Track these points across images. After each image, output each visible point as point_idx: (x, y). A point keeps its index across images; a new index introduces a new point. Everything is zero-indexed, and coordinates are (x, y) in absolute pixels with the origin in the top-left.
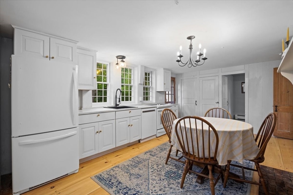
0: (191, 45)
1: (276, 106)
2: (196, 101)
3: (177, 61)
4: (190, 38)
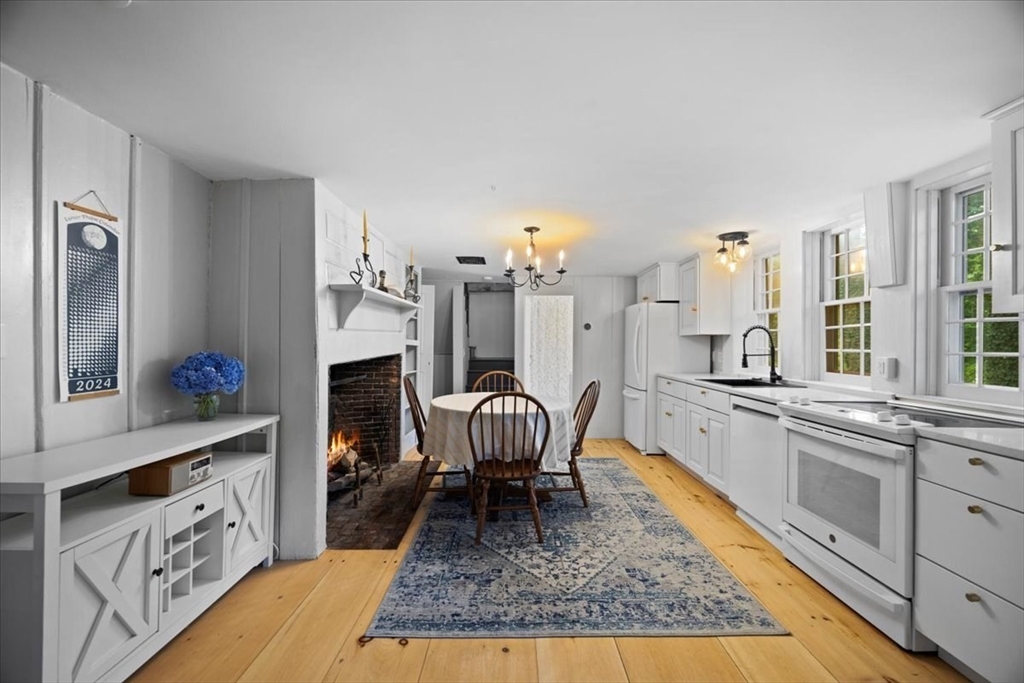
0: (533, 245)
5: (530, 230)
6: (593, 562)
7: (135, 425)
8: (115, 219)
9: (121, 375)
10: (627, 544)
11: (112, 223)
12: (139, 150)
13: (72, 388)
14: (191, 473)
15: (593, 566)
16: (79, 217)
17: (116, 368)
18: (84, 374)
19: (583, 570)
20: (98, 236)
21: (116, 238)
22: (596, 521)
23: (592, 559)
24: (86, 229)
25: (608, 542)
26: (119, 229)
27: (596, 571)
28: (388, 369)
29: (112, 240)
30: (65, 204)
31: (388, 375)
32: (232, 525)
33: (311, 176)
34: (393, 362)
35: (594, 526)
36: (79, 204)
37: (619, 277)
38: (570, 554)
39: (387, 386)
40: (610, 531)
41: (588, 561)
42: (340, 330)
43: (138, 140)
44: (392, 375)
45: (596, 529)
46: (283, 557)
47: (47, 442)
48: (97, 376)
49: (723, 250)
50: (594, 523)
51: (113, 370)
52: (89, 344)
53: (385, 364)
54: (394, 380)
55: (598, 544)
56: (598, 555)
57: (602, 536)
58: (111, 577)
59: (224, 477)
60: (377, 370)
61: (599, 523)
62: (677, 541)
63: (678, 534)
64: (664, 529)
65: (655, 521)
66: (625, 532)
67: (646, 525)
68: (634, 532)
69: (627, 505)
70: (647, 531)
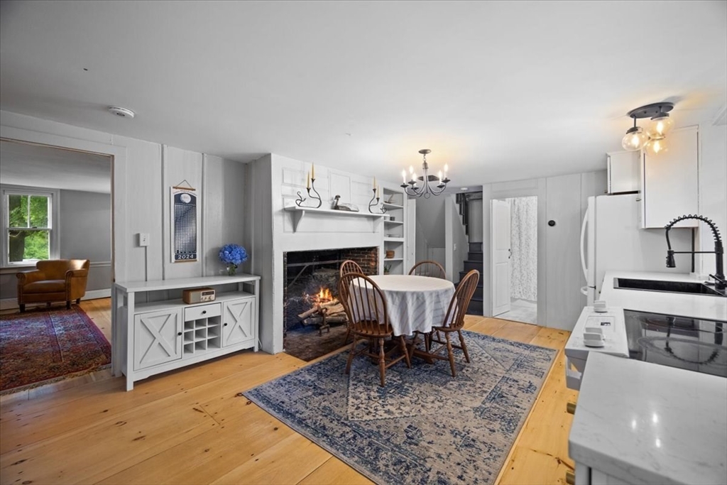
0: (425, 164)
5: (424, 152)
6: (395, 411)
7: (204, 274)
8: (194, 190)
9: (198, 253)
11: (193, 192)
12: (205, 158)
13: (177, 257)
14: (202, 297)
16: (179, 191)
17: (196, 250)
18: (181, 253)
20: (187, 198)
21: (195, 198)
24: (182, 196)
26: (197, 194)
28: (370, 257)
29: (193, 199)
30: (174, 188)
31: (369, 260)
32: (226, 325)
33: (269, 152)
34: (372, 252)
36: (179, 186)
37: (589, 172)
38: (389, 400)
39: (369, 267)
41: (393, 409)
42: (296, 233)
43: (205, 155)
44: (371, 260)
46: (263, 349)
47: (166, 277)
48: (187, 254)
49: (634, 130)
50: (441, 389)
51: (195, 251)
52: (184, 240)
53: (367, 253)
54: (373, 264)
58: (158, 330)
59: (222, 301)
60: (364, 257)
62: (491, 427)
63: (503, 423)
64: (495, 415)
65: (498, 406)
66: (454, 403)
67: (483, 406)
68: (462, 406)
69: (493, 387)
70: (476, 410)
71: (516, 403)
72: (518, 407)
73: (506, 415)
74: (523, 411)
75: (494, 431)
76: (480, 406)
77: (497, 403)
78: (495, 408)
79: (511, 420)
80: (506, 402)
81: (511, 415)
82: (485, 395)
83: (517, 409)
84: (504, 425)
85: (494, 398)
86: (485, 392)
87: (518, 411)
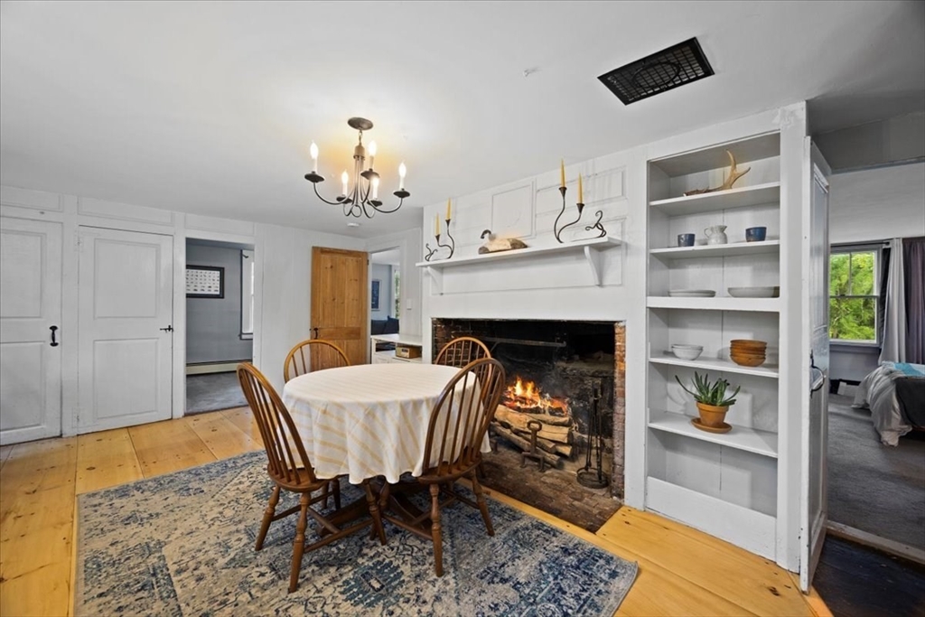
0: (360, 148)
1: (316, 329)
2: (54, 328)
3: (308, 177)
4: (356, 123)
6: (236, 487)
10: (198, 515)
15: (236, 484)
19: (243, 480)
22: (237, 531)
23: (238, 489)
25: (221, 509)
27: (232, 483)
35: (240, 522)
38: (260, 486)
40: (218, 523)
41: (241, 487)
45: (237, 519)
50: (241, 527)
55: (232, 503)
56: (231, 494)
57: (229, 513)
61: (233, 528)
62: (120, 546)
63: (108, 559)
64: (128, 558)
65: (136, 570)
66: (197, 528)
67: (157, 555)
68: (182, 534)
69: (179, 591)
70: (160, 544)
71: (109, 598)
72: (101, 595)
73: (111, 570)
74: (87, 597)
75: (112, 545)
76: (161, 551)
77: (141, 573)
78: (138, 565)
79: (99, 570)
80: (127, 586)
81: (105, 575)
82: (173, 568)
83: (101, 591)
84: (104, 558)
85: (154, 575)
86: (179, 572)
87: (96, 589)
